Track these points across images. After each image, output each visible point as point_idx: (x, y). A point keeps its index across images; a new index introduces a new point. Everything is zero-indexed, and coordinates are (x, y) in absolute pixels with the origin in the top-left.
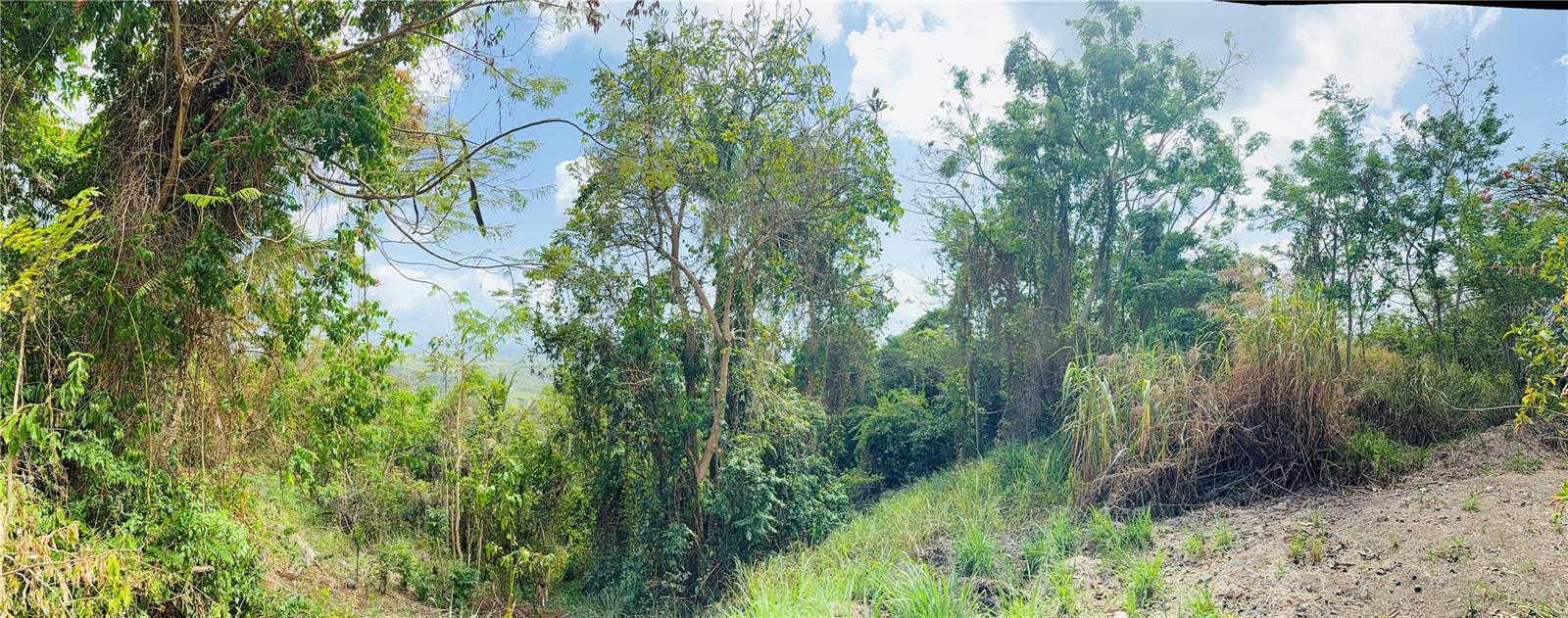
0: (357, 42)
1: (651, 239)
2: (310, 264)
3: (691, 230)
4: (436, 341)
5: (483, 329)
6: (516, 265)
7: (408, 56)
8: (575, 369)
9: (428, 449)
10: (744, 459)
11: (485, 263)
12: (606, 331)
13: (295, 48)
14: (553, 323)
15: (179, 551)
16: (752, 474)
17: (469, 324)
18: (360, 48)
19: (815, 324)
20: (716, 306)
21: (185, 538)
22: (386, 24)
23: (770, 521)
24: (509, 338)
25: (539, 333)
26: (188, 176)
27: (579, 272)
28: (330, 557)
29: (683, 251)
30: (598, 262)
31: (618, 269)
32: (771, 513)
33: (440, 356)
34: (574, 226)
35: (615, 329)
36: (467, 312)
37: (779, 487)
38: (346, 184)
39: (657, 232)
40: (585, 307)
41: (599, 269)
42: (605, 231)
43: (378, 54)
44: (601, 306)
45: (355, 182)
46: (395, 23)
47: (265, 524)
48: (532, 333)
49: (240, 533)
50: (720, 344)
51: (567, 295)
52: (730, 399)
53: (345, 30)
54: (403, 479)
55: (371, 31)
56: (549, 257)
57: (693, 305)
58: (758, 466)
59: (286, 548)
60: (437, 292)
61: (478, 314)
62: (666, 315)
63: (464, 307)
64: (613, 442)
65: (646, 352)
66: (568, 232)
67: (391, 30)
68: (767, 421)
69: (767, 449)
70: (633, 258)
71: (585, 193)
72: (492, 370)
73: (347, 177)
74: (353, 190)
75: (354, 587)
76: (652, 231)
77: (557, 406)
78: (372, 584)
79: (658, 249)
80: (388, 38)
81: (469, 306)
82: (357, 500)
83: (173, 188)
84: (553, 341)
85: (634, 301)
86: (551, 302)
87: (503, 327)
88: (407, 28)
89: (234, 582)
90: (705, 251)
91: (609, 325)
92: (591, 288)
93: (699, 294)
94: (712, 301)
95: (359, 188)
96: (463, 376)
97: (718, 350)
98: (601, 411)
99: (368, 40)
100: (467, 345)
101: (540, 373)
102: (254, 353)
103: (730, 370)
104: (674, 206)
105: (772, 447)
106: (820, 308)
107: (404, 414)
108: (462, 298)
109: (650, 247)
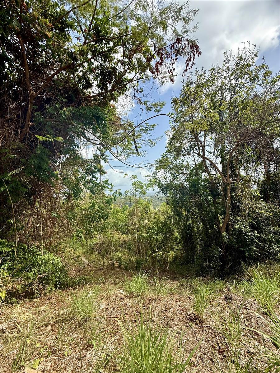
0: (97, 92)
1: (195, 151)
2: (84, 167)
3: (209, 145)
4: (127, 192)
5: (142, 188)
6: (152, 165)
7: (115, 99)
8: (173, 197)
9: (126, 225)
10: (241, 226)
11: (142, 166)
12: (182, 184)
13: (76, 91)
14: (164, 183)
15: (31, 271)
16: (246, 232)
17: (137, 185)
18: (98, 95)
19: (267, 173)
20: (223, 171)
21: (34, 266)
22: (107, 88)
23: (255, 250)
24: (150, 189)
25: (159, 186)
26: (33, 130)
27: (171, 166)
28: (94, 262)
29: (207, 154)
30: (178, 161)
31: (184, 163)
32: (256, 247)
33: (128, 196)
34: (168, 151)
35: (185, 183)
36: (136, 182)
37: (259, 238)
38: (96, 140)
39: (197, 149)
40: (174, 177)
41: (178, 164)
42: (178, 152)
43: (105, 97)
44: (180, 176)
45: (99, 140)
46: (110, 87)
47: (69, 255)
48: (157, 187)
49: (58, 260)
50: (225, 185)
51: (168, 174)
52: (232, 204)
53: (93, 88)
54: (118, 235)
55: (102, 89)
56: (161, 161)
57: (213, 172)
58: (248, 229)
59: (77, 262)
60: (126, 176)
61: (140, 182)
62: (203, 177)
63: (136, 180)
64: (188, 220)
65: (198, 190)
66: (167, 154)
67: (108, 89)
68: (251, 212)
69: (252, 223)
70: (190, 159)
71: (172, 139)
72: (145, 200)
73: (96, 138)
74: (99, 143)
75: (103, 269)
76: (196, 148)
77: (167, 209)
78: (109, 267)
79: (199, 154)
80: (107, 92)
81: (137, 180)
82: (103, 243)
83: (27, 134)
84: (164, 188)
85: (191, 174)
86: (163, 176)
87: (148, 186)
88: (113, 89)
89: (56, 277)
90: (216, 152)
91: (183, 182)
92: (176, 170)
93: (215, 168)
94: (220, 169)
95: (100, 142)
96: (136, 202)
97: (226, 187)
98: (183, 210)
99: (101, 92)
100: (137, 192)
101: (161, 199)
102: (63, 198)
103: (231, 194)
104: (202, 139)
105: (254, 222)
106: (269, 166)
107: (117, 216)
108: (135, 177)
109: (196, 154)
